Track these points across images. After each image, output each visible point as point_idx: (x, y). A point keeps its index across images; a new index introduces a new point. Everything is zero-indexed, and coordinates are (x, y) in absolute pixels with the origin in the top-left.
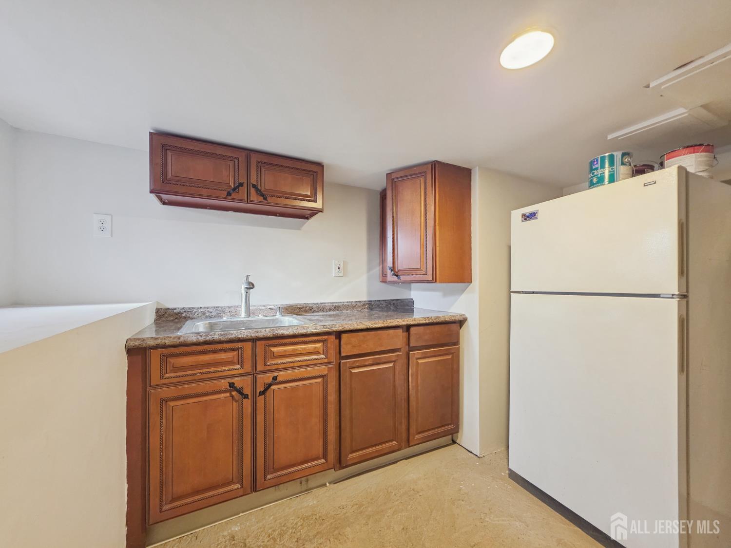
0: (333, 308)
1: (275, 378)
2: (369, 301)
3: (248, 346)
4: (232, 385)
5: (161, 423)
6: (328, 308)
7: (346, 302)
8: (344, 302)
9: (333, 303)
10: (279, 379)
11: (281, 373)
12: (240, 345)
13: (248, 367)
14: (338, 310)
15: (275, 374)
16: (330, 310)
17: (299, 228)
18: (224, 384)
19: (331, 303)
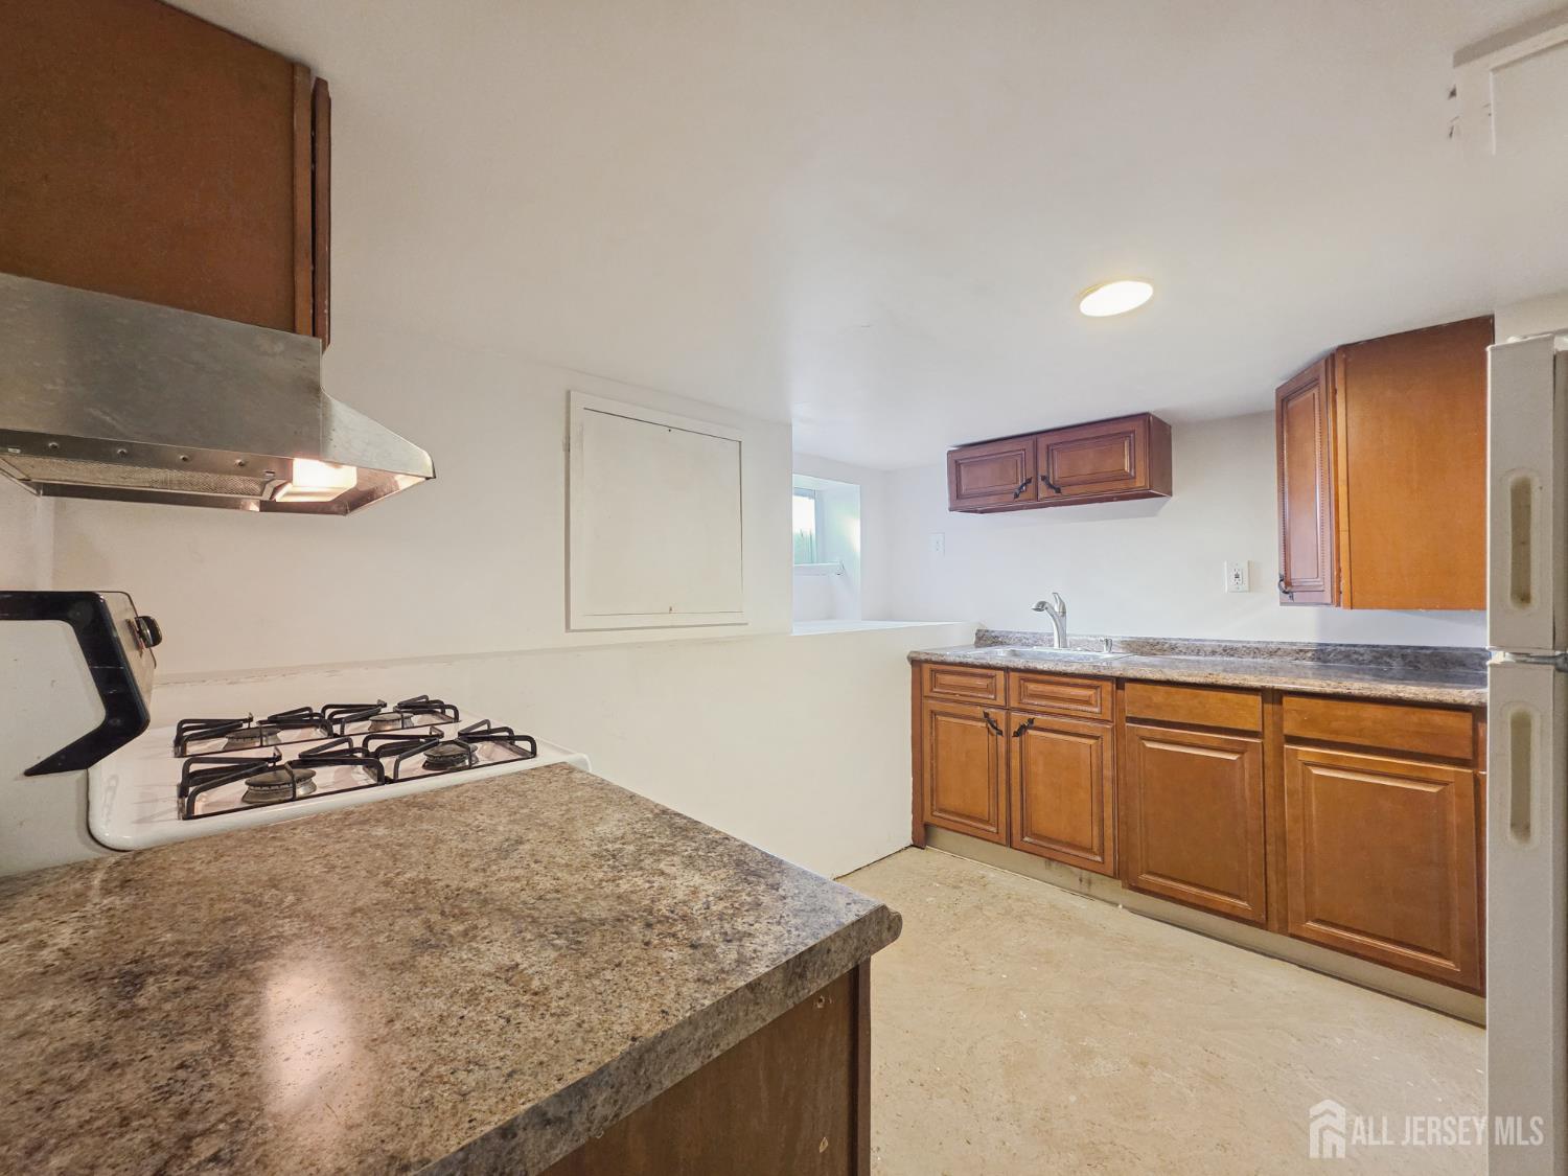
0: (1220, 650)
1: (1031, 721)
2: (1320, 645)
3: (1000, 674)
4: (986, 715)
5: (931, 733)
6: (1210, 649)
7: (1255, 642)
8: (1249, 642)
9: (1223, 641)
10: (1036, 724)
11: (1039, 717)
12: (993, 672)
13: (1001, 701)
14: (1232, 656)
15: (1032, 716)
16: (1214, 653)
17: (1153, 513)
18: (979, 711)
19: (1218, 641)
